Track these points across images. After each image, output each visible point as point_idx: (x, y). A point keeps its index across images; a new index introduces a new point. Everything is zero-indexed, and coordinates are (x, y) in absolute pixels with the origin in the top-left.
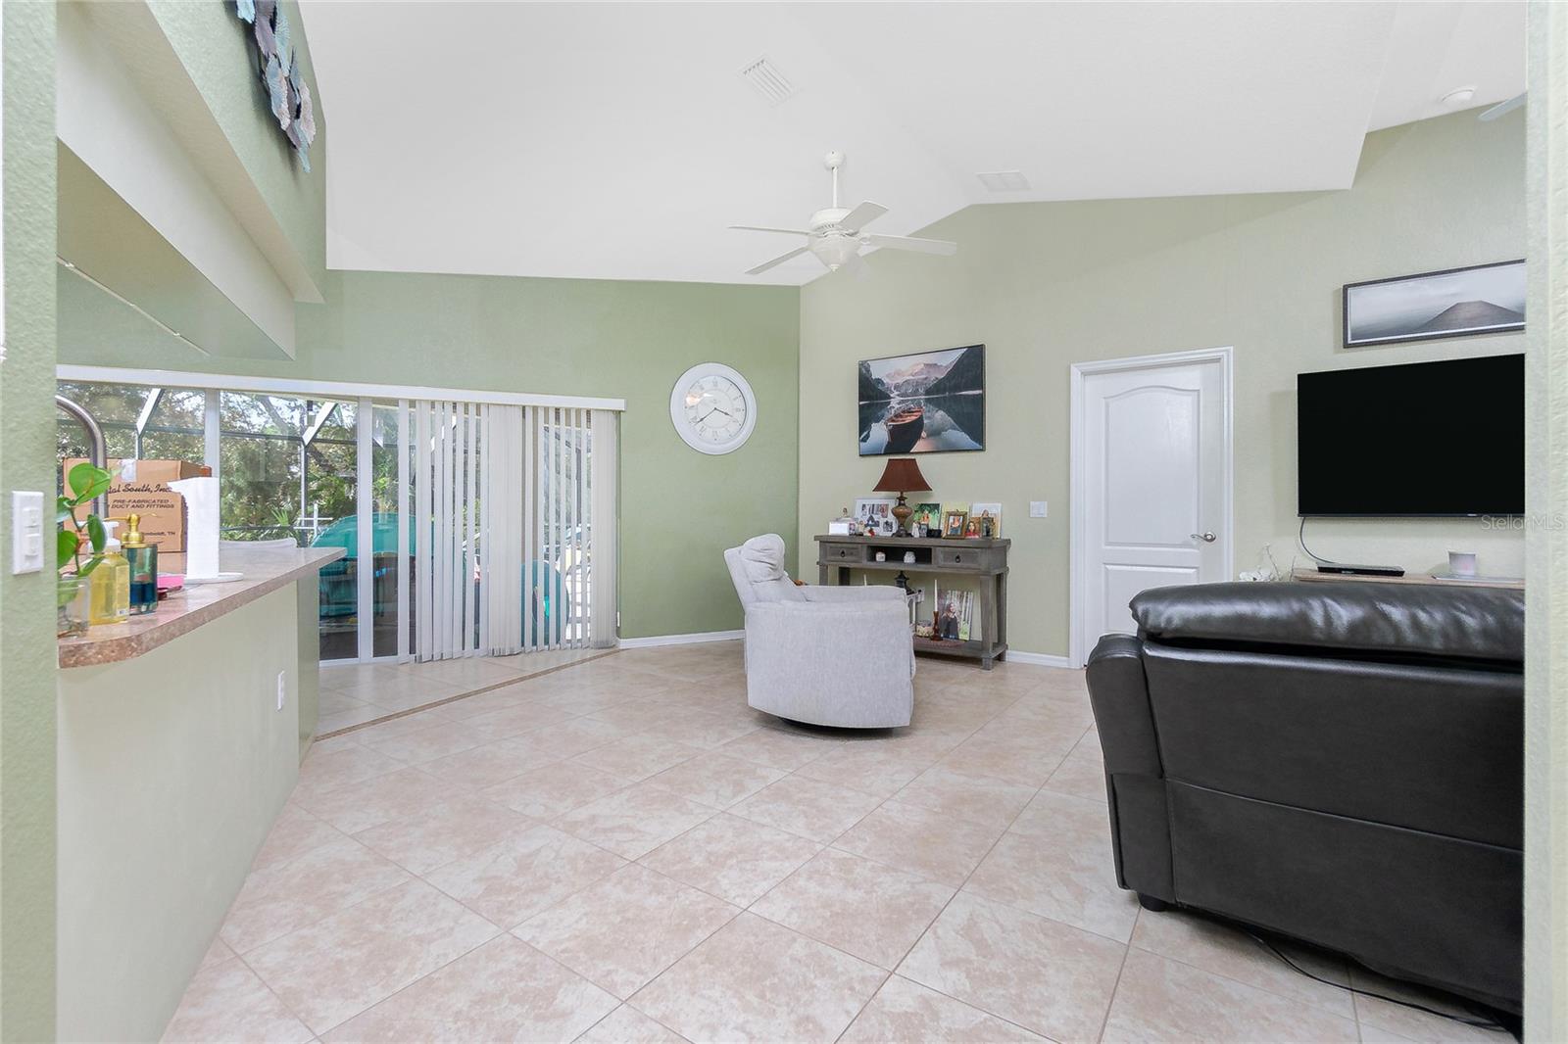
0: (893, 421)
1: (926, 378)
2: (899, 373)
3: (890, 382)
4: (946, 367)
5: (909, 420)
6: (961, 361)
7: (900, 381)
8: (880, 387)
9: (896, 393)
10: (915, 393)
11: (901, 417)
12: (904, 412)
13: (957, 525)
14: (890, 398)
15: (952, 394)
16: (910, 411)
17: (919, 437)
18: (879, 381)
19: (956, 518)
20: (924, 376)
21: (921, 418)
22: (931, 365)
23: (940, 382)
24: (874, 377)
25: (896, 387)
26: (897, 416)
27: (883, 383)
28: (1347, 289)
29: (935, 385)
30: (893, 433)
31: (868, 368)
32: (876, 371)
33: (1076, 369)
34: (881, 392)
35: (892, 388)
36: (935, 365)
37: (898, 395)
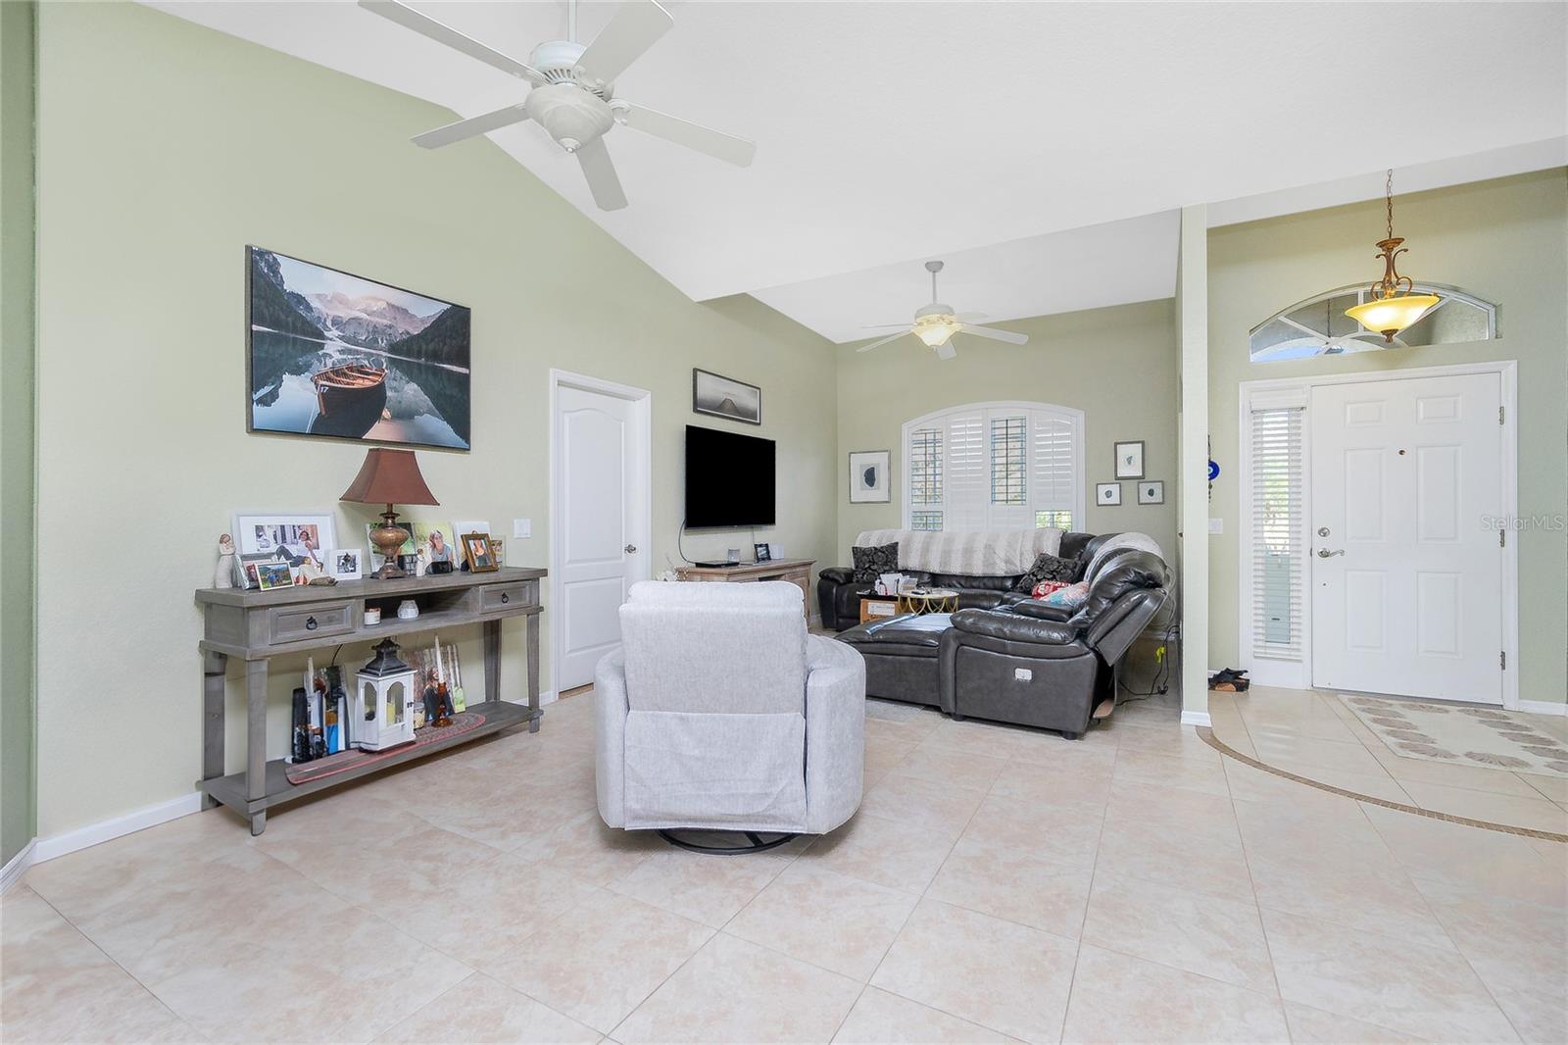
0: (329, 379)
1: (390, 327)
2: (341, 300)
3: (324, 310)
4: (423, 321)
5: (358, 384)
6: (441, 319)
7: (345, 314)
8: (302, 311)
9: (337, 333)
10: (372, 343)
11: (345, 375)
12: (351, 369)
13: (481, 552)
14: (323, 337)
15: (429, 363)
16: (361, 370)
17: (376, 416)
18: (300, 299)
19: (477, 542)
20: (385, 322)
21: (382, 386)
22: (398, 308)
23: (413, 338)
24: (288, 287)
25: (336, 322)
26: (337, 372)
27: (309, 308)
28: (695, 371)
29: (405, 342)
30: (330, 399)
31: (274, 267)
32: (294, 279)
33: (554, 374)
34: (304, 321)
35: (329, 323)
36: (405, 311)
37: (341, 338)
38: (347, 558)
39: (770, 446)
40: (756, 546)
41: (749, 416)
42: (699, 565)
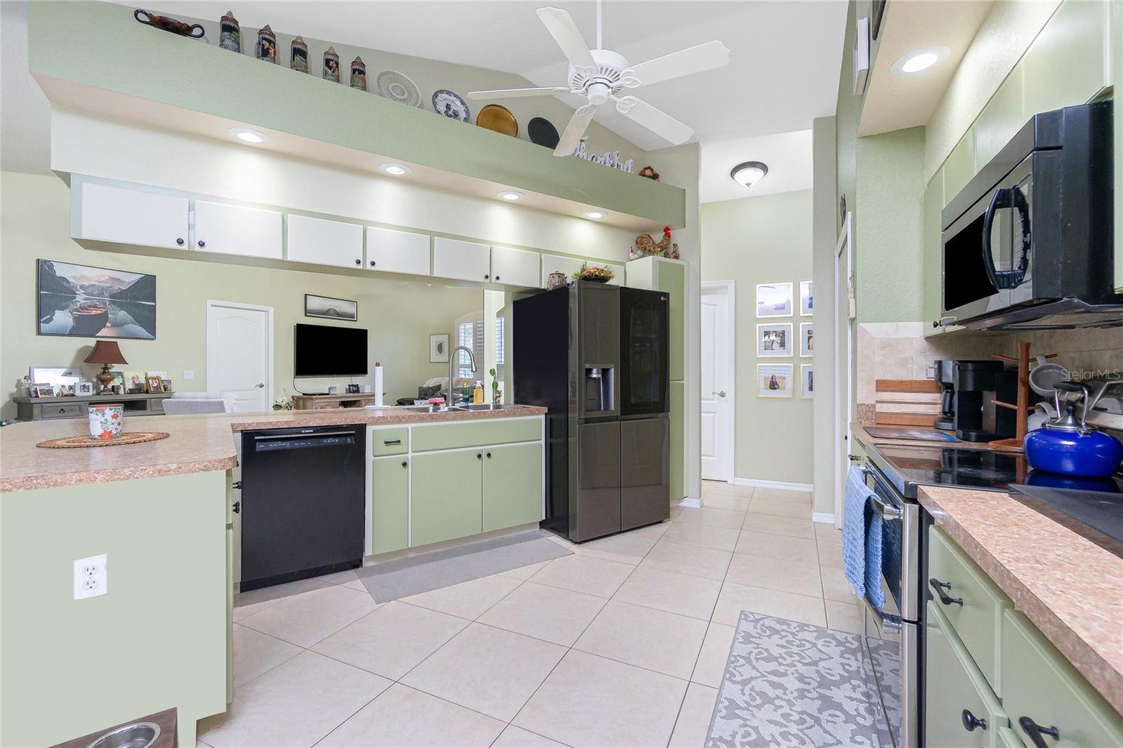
0: (79, 311)
1: (111, 287)
2: (85, 278)
3: (76, 282)
4: (129, 283)
5: (94, 312)
6: (139, 281)
7: (86, 283)
8: (65, 284)
9: (82, 292)
10: (101, 294)
11: (87, 309)
12: (89, 306)
14: (76, 294)
15: (133, 301)
16: (95, 307)
18: (64, 279)
19: (155, 381)
20: (108, 285)
21: (107, 312)
22: (115, 279)
23: (122, 292)
24: (58, 274)
25: (82, 287)
27: (69, 282)
28: (306, 295)
29: (118, 293)
30: (76, 319)
31: (51, 267)
32: (60, 271)
33: (209, 302)
34: (66, 288)
35: (78, 288)
36: (119, 280)
37: (85, 294)
38: (84, 386)
39: (363, 333)
40: (349, 386)
41: (351, 317)
42: (304, 394)
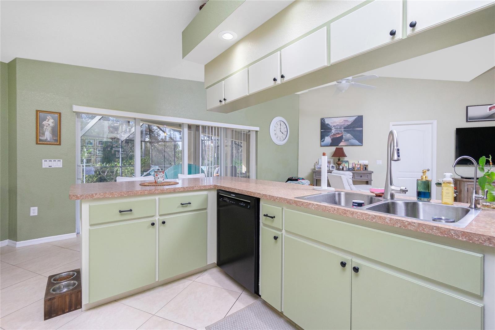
0: (333, 136)
2: (335, 122)
3: (332, 125)
4: (351, 121)
5: (338, 136)
6: (356, 120)
7: (335, 124)
10: (340, 128)
12: (336, 134)
13: (358, 167)
14: (332, 129)
15: (353, 129)
16: (338, 134)
17: (341, 141)
18: (328, 124)
20: (343, 124)
21: (342, 136)
23: (349, 125)
24: (326, 123)
26: (334, 135)
27: (329, 125)
28: (468, 107)
29: (347, 126)
30: (332, 140)
31: (324, 120)
32: (327, 121)
33: (391, 124)
34: (329, 128)
35: (333, 127)
36: (347, 120)
37: (335, 129)
38: (333, 166)
42: (462, 178)
